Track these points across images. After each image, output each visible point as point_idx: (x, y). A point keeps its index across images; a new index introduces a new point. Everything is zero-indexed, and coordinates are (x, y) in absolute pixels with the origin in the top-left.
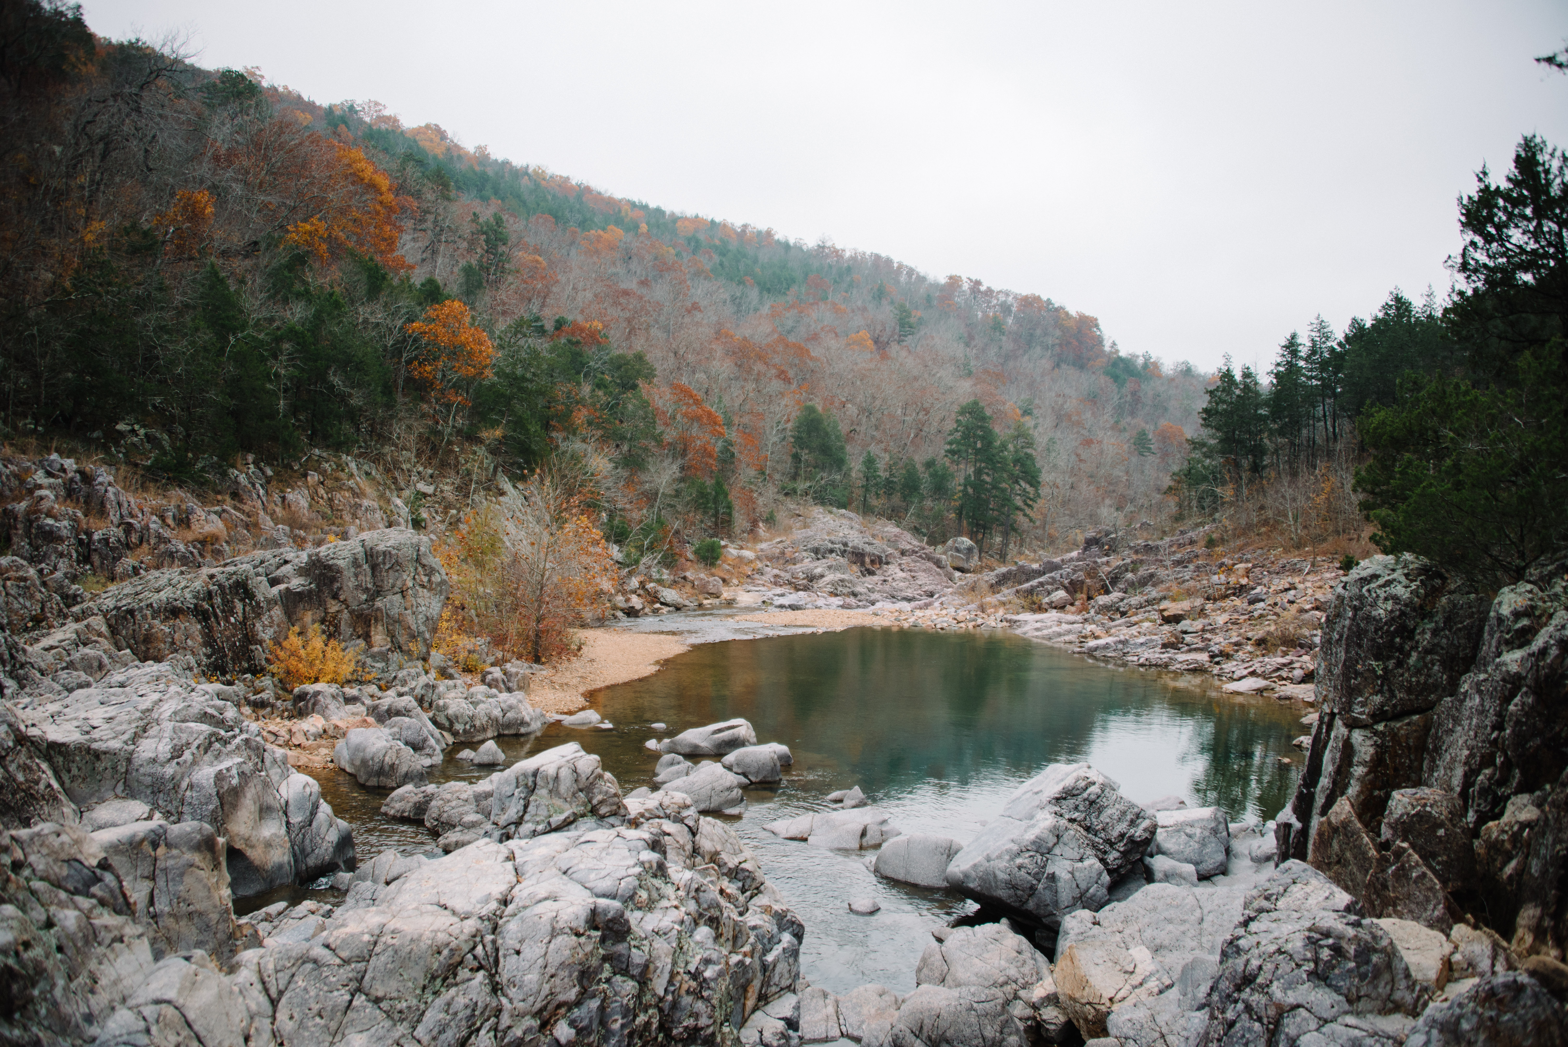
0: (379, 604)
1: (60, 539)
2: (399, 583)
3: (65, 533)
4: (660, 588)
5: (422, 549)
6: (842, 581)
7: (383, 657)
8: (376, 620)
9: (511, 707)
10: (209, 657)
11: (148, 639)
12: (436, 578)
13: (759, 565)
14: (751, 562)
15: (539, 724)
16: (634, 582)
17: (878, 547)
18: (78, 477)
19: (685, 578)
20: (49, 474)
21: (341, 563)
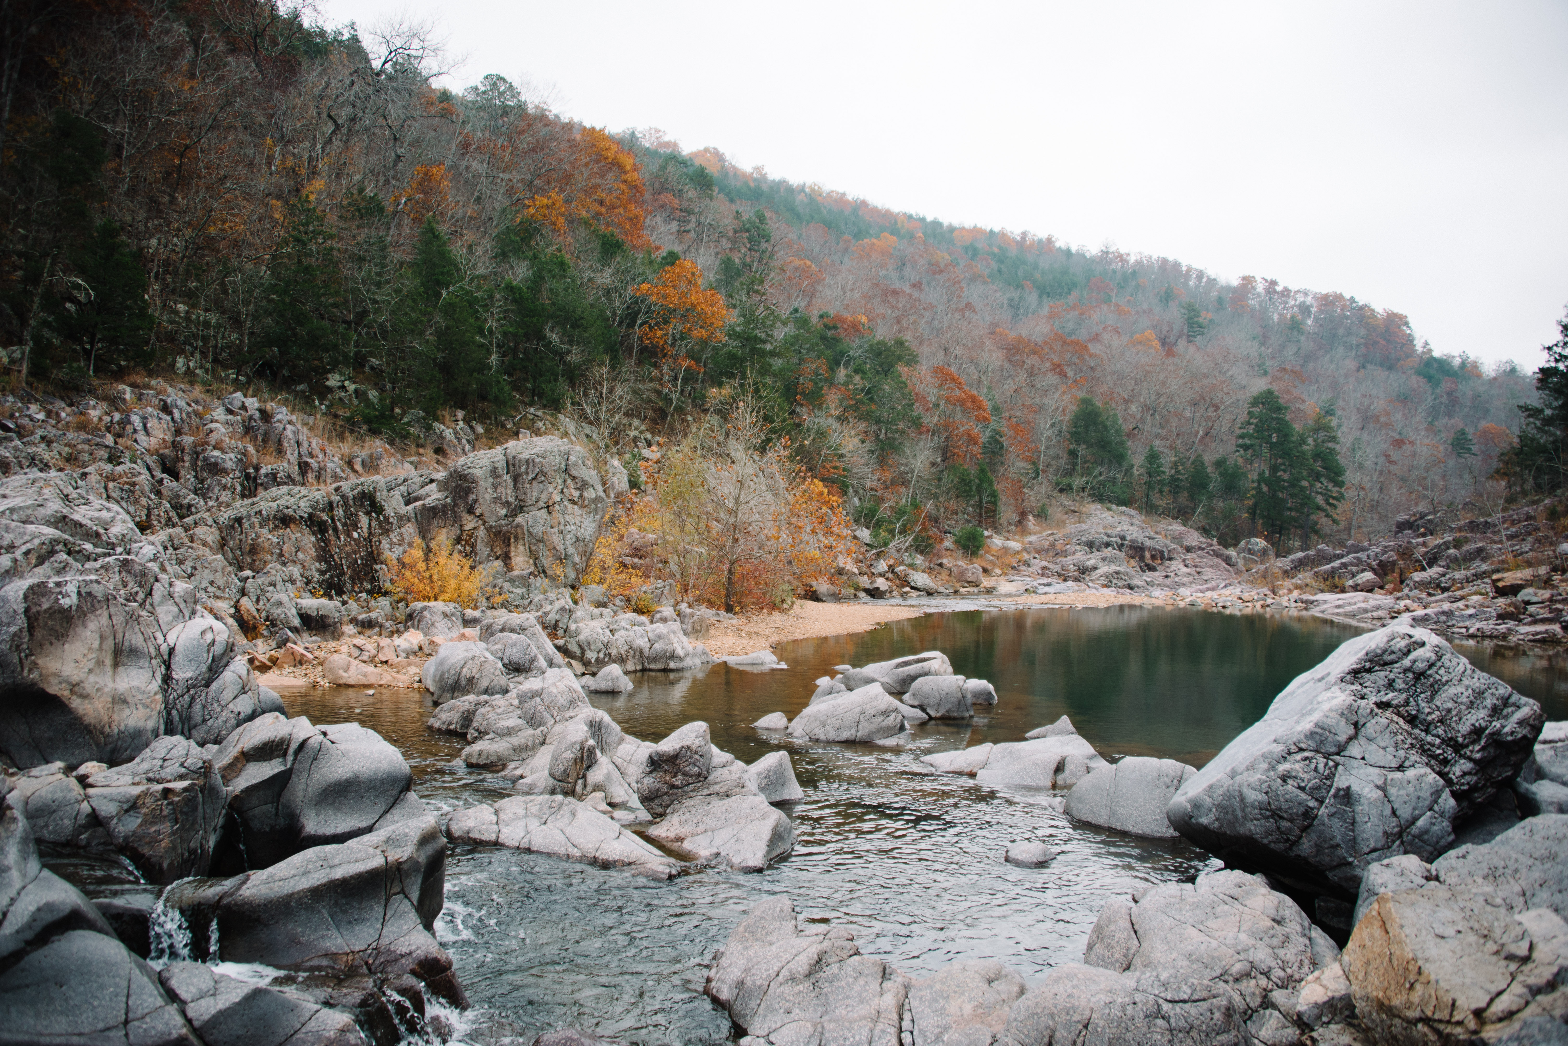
0: (520, 519)
1: (225, 472)
2: (544, 497)
3: (229, 465)
4: (911, 572)
5: (573, 458)
6: (1117, 573)
7: (524, 581)
8: (516, 539)
9: (659, 637)
10: (322, 573)
11: (254, 550)
12: (590, 494)
13: (1026, 556)
14: (1018, 553)
15: (698, 661)
16: (882, 566)
17: (1160, 542)
18: (257, 414)
19: (941, 565)
20: (230, 412)
21: (478, 473)
